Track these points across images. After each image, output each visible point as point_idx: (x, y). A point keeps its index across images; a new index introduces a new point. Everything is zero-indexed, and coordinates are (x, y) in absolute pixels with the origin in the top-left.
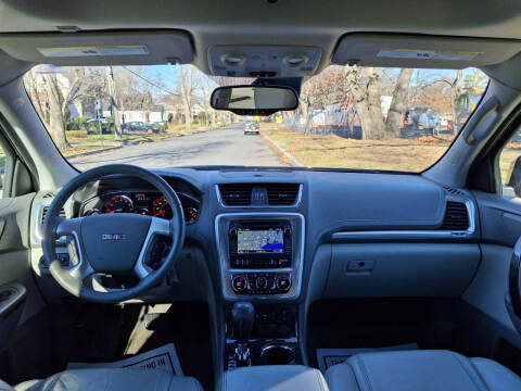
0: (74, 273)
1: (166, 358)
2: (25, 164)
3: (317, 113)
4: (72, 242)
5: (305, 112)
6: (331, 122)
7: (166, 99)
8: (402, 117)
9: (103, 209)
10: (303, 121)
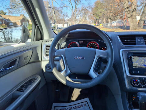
0: (62, 73)
1: (86, 103)
2: (39, 28)
3: (113, 22)
4: (62, 59)
5: (109, 22)
6: (118, 25)
7: (68, 20)
8: (143, 22)
9: (67, 46)
10: (109, 25)
